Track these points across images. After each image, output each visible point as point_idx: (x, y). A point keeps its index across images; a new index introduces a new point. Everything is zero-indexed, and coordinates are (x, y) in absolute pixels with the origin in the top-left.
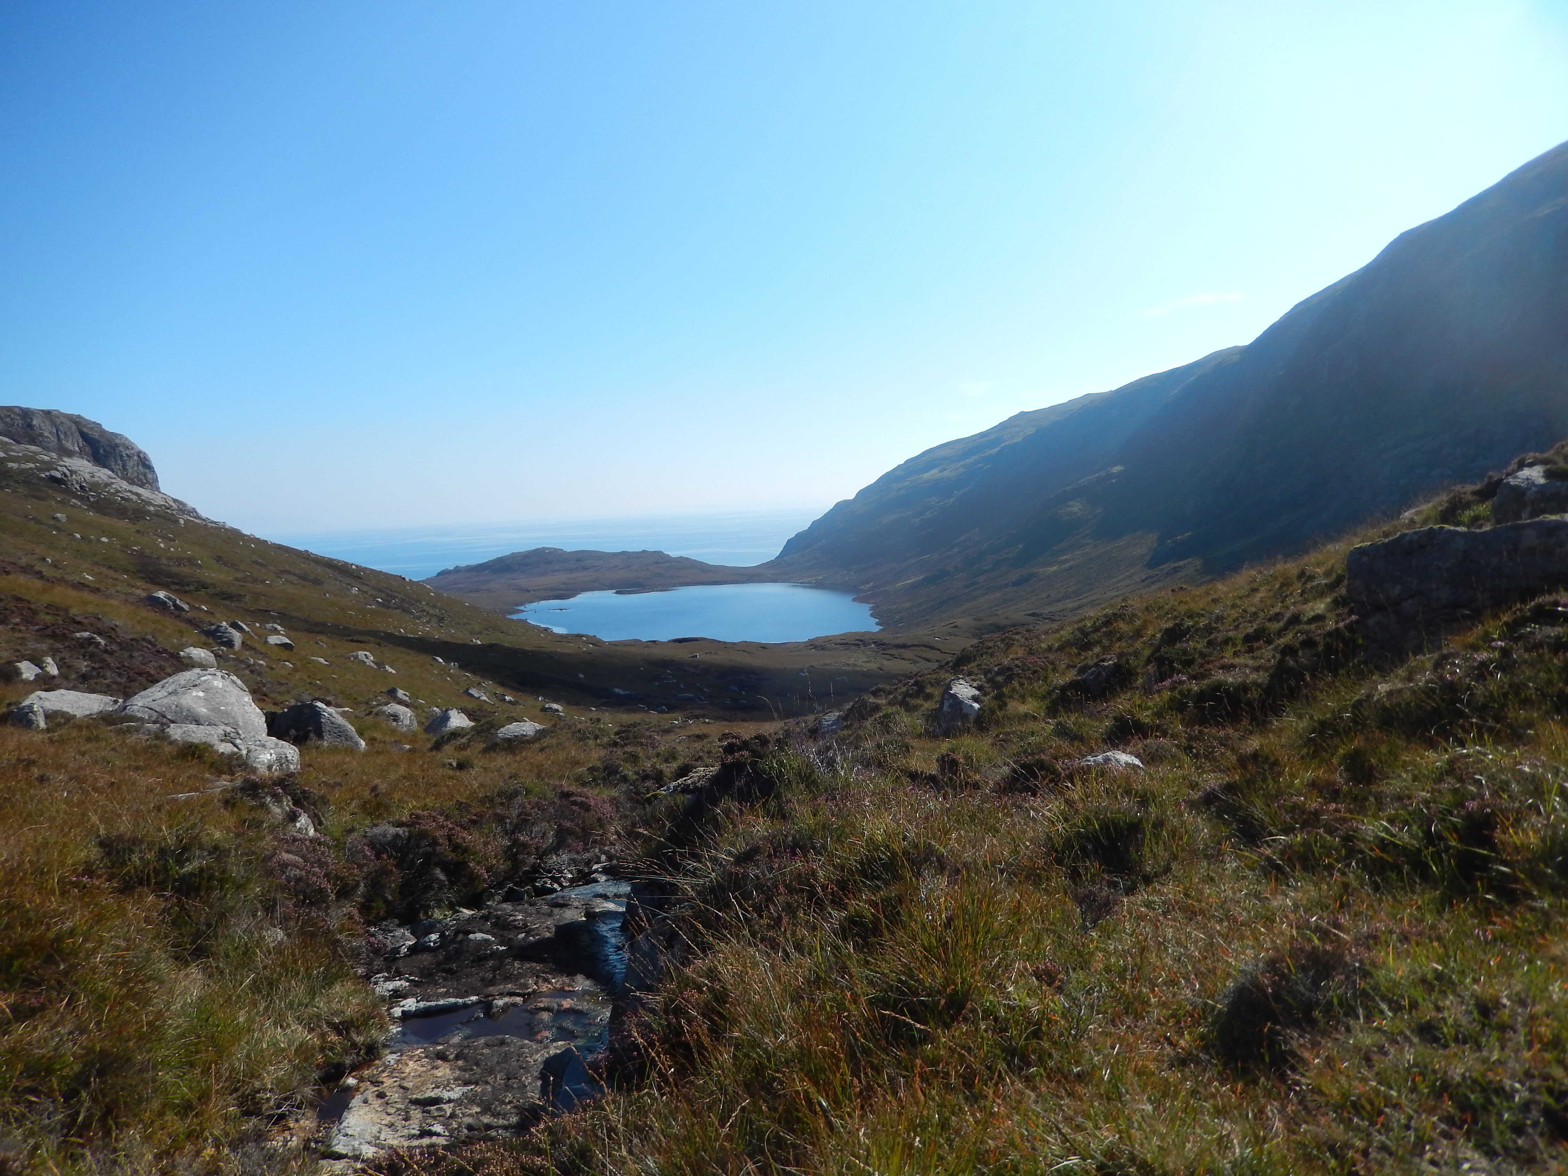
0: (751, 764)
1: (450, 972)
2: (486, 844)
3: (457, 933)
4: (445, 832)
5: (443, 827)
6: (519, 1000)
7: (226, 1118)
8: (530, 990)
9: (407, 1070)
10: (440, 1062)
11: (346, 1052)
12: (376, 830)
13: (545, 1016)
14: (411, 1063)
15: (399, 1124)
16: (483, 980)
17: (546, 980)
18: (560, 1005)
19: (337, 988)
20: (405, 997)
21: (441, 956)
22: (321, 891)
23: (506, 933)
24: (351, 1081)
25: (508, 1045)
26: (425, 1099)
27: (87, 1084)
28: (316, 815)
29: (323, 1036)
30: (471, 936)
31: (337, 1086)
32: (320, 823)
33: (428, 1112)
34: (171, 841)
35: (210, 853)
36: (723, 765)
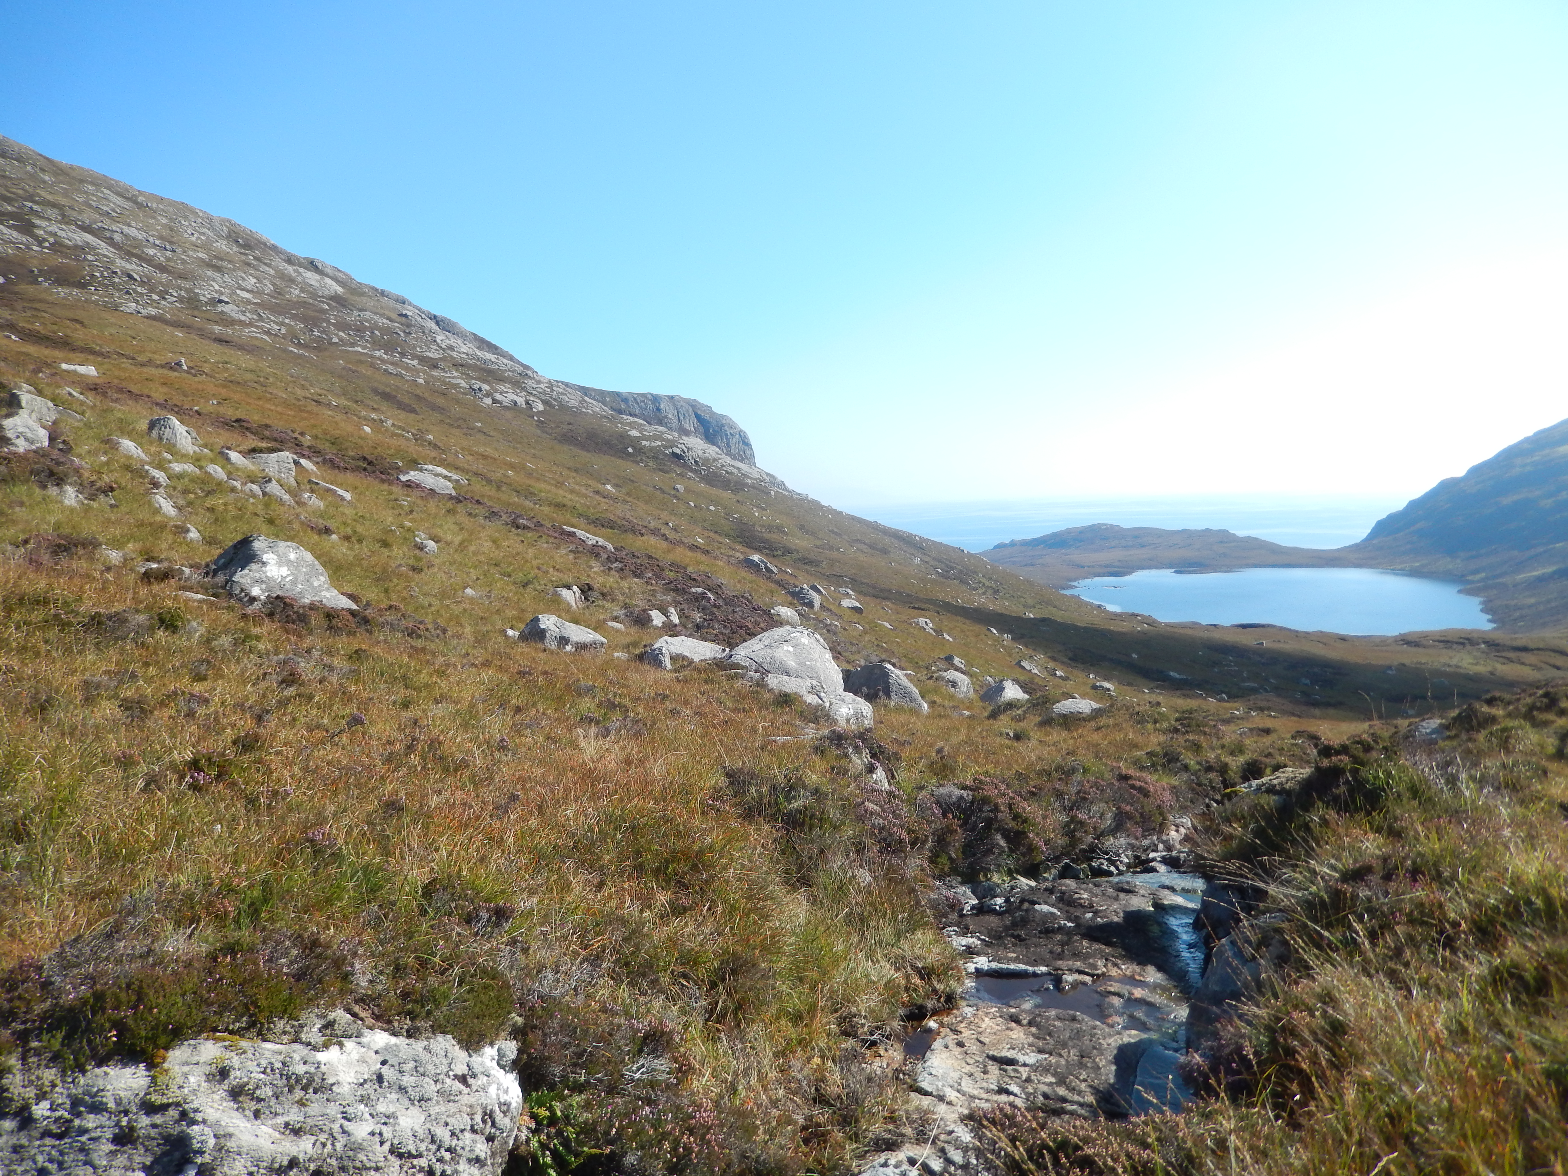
0: (1351, 771)
1: (1018, 937)
2: (1045, 817)
3: (1022, 901)
4: (1006, 800)
5: (1004, 795)
6: (1088, 979)
7: (828, 1034)
8: (1099, 972)
9: (984, 1026)
10: (1013, 1025)
11: (927, 996)
12: (942, 790)
13: (1116, 1001)
14: (987, 1019)
15: (979, 1075)
16: (1051, 952)
17: (1116, 965)
18: (1130, 993)
19: (919, 934)
20: (978, 954)
21: (1008, 920)
22: (901, 841)
23: (1072, 910)
24: (932, 1024)
25: (1079, 1022)
26: (1002, 1058)
27: (723, 979)
28: (891, 770)
29: (907, 977)
30: (1037, 907)
31: (920, 1026)
32: (893, 777)
33: (1006, 1071)
34: (781, 778)
35: (812, 794)
36: (1318, 769)
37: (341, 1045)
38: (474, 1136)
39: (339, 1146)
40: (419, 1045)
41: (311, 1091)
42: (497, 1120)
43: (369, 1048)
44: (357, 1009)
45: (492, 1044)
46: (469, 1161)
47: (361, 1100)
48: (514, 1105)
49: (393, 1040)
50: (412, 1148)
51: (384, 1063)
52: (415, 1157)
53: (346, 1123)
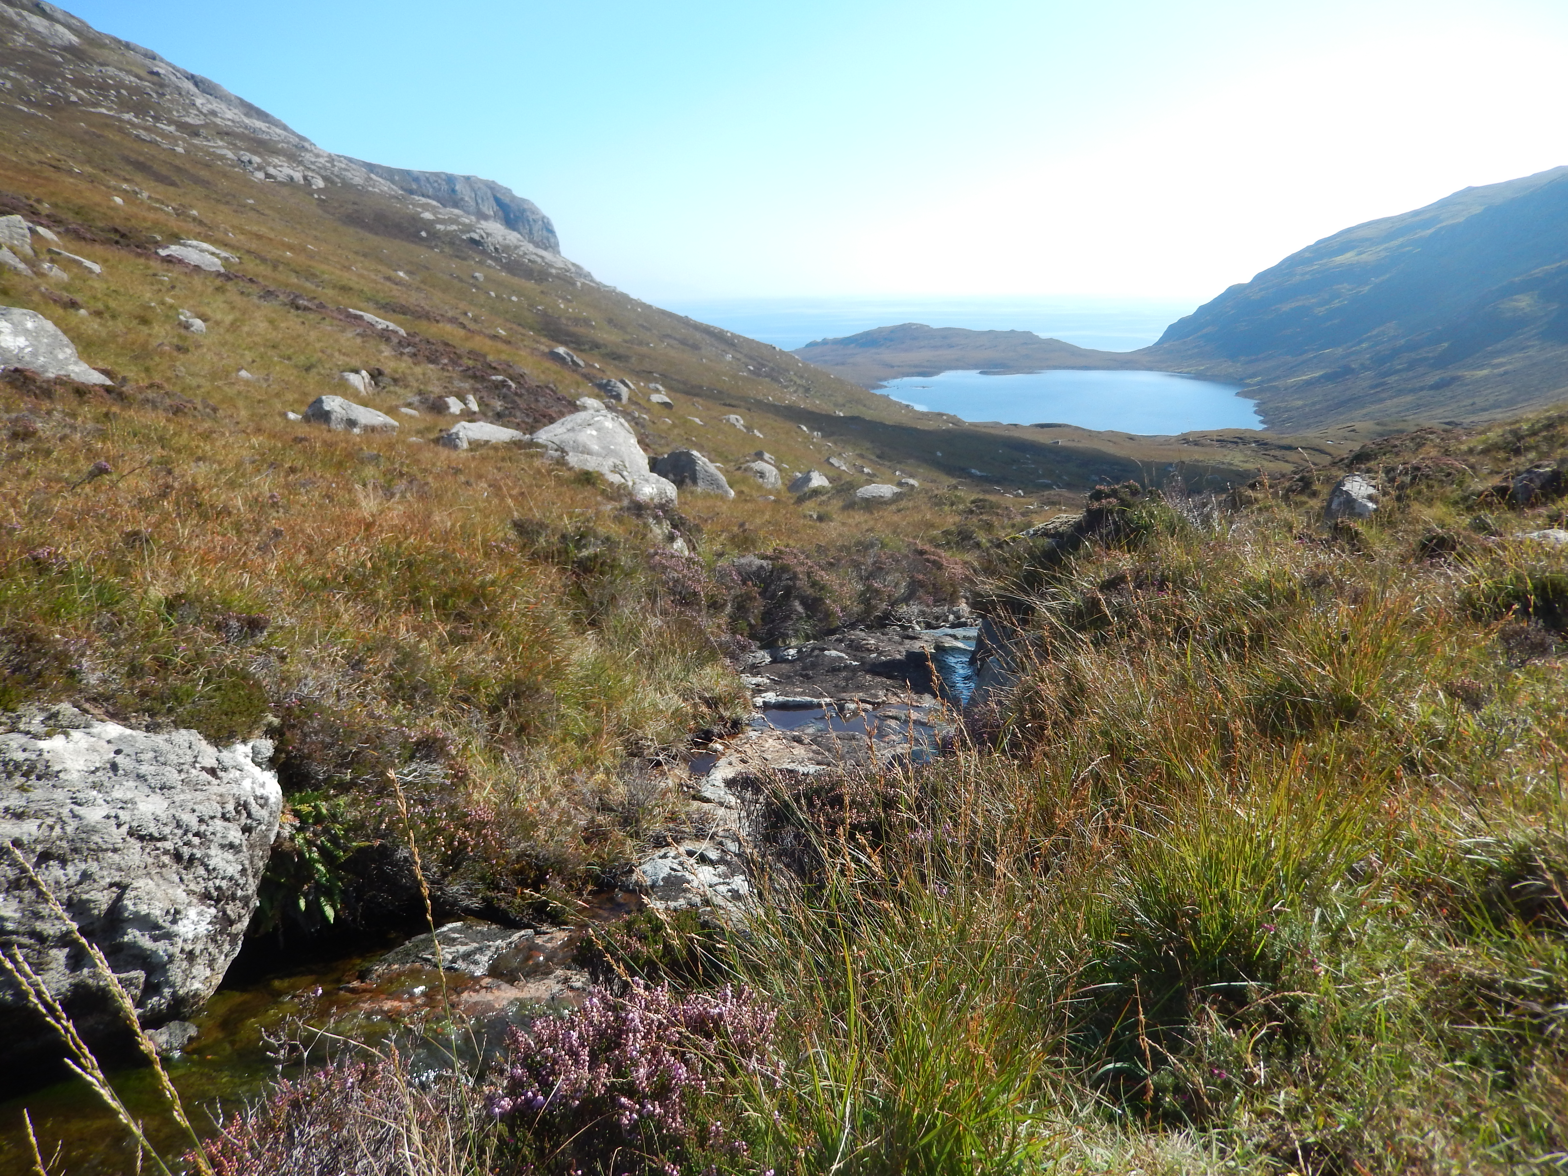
0: (1118, 513)
1: (807, 677)
2: (842, 585)
3: (813, 650)
4: (806, 569)
5: (803, 564)
6: (869, 707)
7: (614, 754)
8: (880, 700)
9: (767, 746)
10: (796, 744)
11: (714, 722)
12: (743, 560)
13: (893, 723)
14: (770, 740)
16: (836, 686)
17: (895, 694)
19: (708, 669)
20: (766, 690)
21: (798, 666)
22: (695, 594)
23: (859, 652)
24: (718, 746)
27: (506, 704)
28: (691, 540)
29: (695, 705)
30: (826, 653)
31: (706, 748)
32: (694, 548)
34: (571, 529)
35: (603, 543)
36: (1089, 511)
37: (67, 735)
38: (226, 824)
39: (69, 830)
40: (159, 740)
41: (33, 777)
42: (253, 811)
43: (100, 738)
44: (87, 706)
45: (244, 741)
46: (222, 846)
47: (94, 787)
48: (272, 800)
49: (128, 731)
50: (154, 830)
51: (118, 752)
52: (159, 840)
53: (76, 808)
